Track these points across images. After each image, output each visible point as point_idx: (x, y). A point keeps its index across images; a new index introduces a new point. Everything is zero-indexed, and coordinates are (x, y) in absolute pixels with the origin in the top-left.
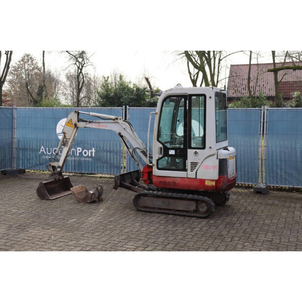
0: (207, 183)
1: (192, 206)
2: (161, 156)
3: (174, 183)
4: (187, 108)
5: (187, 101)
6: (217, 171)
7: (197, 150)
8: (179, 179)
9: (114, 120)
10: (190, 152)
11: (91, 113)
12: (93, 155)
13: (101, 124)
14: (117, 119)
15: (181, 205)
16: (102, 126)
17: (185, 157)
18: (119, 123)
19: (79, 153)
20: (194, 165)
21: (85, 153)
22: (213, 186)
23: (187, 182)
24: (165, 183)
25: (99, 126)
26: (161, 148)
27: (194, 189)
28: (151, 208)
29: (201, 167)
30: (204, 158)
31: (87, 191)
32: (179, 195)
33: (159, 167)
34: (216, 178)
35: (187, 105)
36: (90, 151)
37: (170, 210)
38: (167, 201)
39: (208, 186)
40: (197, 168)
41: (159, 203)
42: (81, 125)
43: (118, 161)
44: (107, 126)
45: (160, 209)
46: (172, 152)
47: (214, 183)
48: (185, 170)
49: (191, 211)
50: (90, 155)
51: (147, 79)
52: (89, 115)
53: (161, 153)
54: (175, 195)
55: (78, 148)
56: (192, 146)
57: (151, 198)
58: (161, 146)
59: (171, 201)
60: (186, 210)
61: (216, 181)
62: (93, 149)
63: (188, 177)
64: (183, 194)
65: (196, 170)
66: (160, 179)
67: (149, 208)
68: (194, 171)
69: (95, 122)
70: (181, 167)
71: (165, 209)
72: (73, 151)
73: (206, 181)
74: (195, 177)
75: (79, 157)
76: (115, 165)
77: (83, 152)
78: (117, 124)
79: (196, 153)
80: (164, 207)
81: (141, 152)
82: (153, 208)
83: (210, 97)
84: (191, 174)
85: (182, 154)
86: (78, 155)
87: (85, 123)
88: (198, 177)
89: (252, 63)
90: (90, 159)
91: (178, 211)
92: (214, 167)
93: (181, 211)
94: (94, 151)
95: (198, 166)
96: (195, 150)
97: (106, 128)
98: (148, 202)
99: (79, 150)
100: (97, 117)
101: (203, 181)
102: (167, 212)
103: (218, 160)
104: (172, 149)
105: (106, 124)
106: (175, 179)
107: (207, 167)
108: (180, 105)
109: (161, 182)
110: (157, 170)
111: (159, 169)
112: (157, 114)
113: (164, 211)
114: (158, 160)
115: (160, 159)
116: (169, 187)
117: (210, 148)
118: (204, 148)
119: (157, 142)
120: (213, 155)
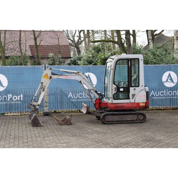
0: (141, 105)
1: (135, 117)
2: (115, 92)
3: (123, 106)
4: (130, 66)
5: (130, 62)
6: (145, 98)
7: (135, 88)
8: (126, 104)
9: (77, 73)
10: (131, 89)
11: (61, 70)
12: (22, 99)
13: (68, 76)
14: (79, 73)
15: (129, 118)
16: (69, 77)
18: (80, 75)
19: (10, 99)
20: (134, 95)
21: (15, 98)
22: (144, 106)
23: (130, 105)
25: (67, 77)
26: (116, 88)
28: (111, 122)
30: (139, 91)
32: (126, 113)
34: (145, 101)
35: (130, 64)
36: (19, 97)
37: (123, 121)
38: (121, 116)
40: (135, 97)
41: (116, 118)
42: (54, 77)
44: (72, 77)
46: (122, 90)
47: (144, 104)
48: (129, 98)
49: (134, 120)
50: (19, 99)
52: (59, 70)
53: (116, 90)
55: (9, 95)
56: (132, 86)
57: (112, 116)
58: (116, 87)
59: (124, 116)
60: (132, 120)
61: (145, 103)
62: (22, 95)
63: (131, 102)
65: (134, 98)
66: (115, 105)
68: (134, 99)
69: (64, 75)
70: (127, 97)
72: (5, 98)
73: (140, 104)
74: (134, 102)
75: (9, 101)
77: (13, 98)
78: (79, 76)
79: (135, 89)
80: (119, 120)
81: (95, 91)
82: (113, 121)
83: (141, 60)
84: (132, 101)
85: (127, 91)
86: (9, 100)
87: (57, 76)
88: (136, 102)
90: (19, 102)
91: (127, 121)
92: (144, 96)
94: (22, 96)
95: (136, 96)
97: (71, 78)
98: (110, 118)
99: (10, 96)
100: (65, 72)
101: (138, 104)
104: (122, 88)
105: (71, 76)
106: (123, 104)
107: (140, 96)
109: (115, 107)
110: (113, 100)
111: (114, 99)
112: (112, 69)
113: (119, 122)
114: (114, 95)
115: (115, 94)
116: (120, 109)
117: (142, 86)
118: (139, 86)
119: (113, 85)
120: (143, 90)
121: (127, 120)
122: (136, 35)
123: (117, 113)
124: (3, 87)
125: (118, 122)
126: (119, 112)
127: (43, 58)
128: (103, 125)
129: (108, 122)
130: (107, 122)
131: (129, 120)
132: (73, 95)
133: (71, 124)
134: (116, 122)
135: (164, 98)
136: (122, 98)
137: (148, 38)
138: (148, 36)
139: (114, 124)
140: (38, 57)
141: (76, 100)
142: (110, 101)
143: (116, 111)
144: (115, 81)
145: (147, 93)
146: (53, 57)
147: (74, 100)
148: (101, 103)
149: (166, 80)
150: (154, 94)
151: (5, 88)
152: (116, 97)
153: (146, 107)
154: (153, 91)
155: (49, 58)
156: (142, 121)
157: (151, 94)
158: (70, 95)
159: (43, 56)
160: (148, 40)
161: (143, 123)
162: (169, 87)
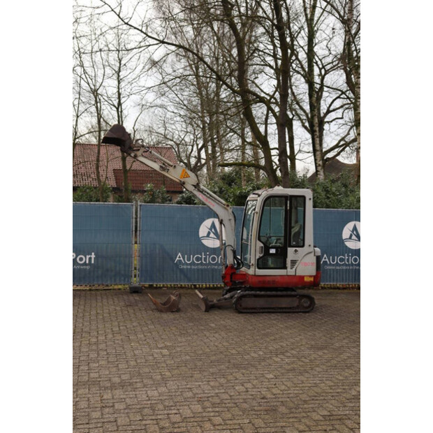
0: (306, 279)
1: (295, 302)
2: (261, 255)
3: (274, 281)
4: (288, 208)
5: (288, 202)
6: (314, 267)
7: (297, 249)
10: (290, 250)
15: (285, 303)
17: (285, 256)
20: (294, 262)
22: (311, 281)
23: (287, 280)
24: (264, 282)
26: (262, 247)
28: (252, 309)
29: (300, 265)
30: (303, 255)
32: (279, 293)
33: (260, 266)
34: (314, 273)
35: (288, 205)
37: (272, 308)
38: (269, 299)
39: (306, 282)
40: (296, 266)
41: (260, 303)
45: (262, 308)
46: (273, 251)
47: (312, 279)
48: (285, 267)
49: (294, 307)
53: (262, 252)
56: (292, 244)
57: (253, 299)
58: (262, 245)
59: (275, 299)
60: (289, 306)
61: (314, 277)
62: (93, 254)
63: (288, 274)
65: (295, 267)
68: (294, 269)
70: (282, 265)
73: (305, 277)
74: (294, 274)
79: (296, 251)
80: (267, 306)
83: (309, 199)
84: (290, 271)
85: (282, 253)
88: (297, 275)
90: (88, 267)
91: (281, 308)
92: (312, 264)
93: (285, 308)
94: (93, 256)
95: (297, 264)
96: (294, 249)
98: (250, 302)
101: (302, 278)
103: (315, 257)
104: (272, 248)
106: (275, 277)
107: (306, 264)
109: (260, 282)
110: (257, 270)
111: (259, 268)
112: (257, 213)
113: (266, 310)
114: (258, 260)
115: (260, 258)
116: (268, 286)
118: (303, 246)
119: (258, 241)
120: (311, 253)
121: (280, 306)
122: (297, 157)
123: (263, 293)
125: (264, 311)
126: (267, 291)
127: (135, 192)
128: (237, 315)
129: (246, 309)
130: (244, 309)
131: (284, 306)
132: (184, 258)
133: (178, 310)
134: (261, 311)
135: (344, 268)
136: (272, 266)
137: (316, 164)
138: (315, 160)
139: (256, 313)
140: (127, 189)
141: (189, 267)
142: (251, 272)
143: (261, 289)
144: (261, 235)
145: (318, 259)
146: (151, 190)
147: (185, 267)
148: (234, 273)
149: (348, 237)
150: (327, 260)
152: (262, 264)
153: (315, 284)
154: (325, 256)
155: (145, 191)
156: (307, 310)
157: (323, 260)
158: (179, 257)
159: (135, 189)
160: (316, 167)
161: (308, 312)
162: (354, 248)
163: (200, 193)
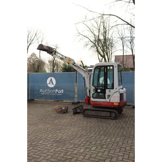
0: (115, 104)
1: (108, 114)
2: (94, 92)
3: (100, 104)
4: (106, 71)
5: (106, 68)
6: (119, 99)
7: (110, 90)
8: (102, 102)
10: (107, 91)
12: (63, 93)
15: (104, 114)
17: (105, 93)
19: (57, 92)
21: (59, 92)
22: (117, 105)
23: (106, 104)
24: (96, 104)
27: (109, 107)
28: (90, 115)
29: (112, 97)
30: (113, 93)
31: (61, 108)
32: (102, 109)
33: (93, 97)
34: (119, 101)
35: (106, 70)
36: (61, 91)
37: (99, 116)
38: (97, 112)
40: (110, 97)
41: (93, 113)
43: (73, 95)
45: (94, 115)
46: (99, 91)
47: (118, 104)
48: (105, 98)
49: (108, 116)
50: (61, 93)
51: (82, 62)
53: (94, 91)
54: (100, 109)
55: (56, 90)
56: (108, 88)
58: (94, 88)
59: (99, 112)
60: (106, 116)
63: (106, 101)
64: (104, 109)
65: (110, 98)
67: (89, 115)
68: (109, 99)
70: (103, 97)
71: (97, 116)
72: (54, 91)
74: (109, 101)
76: (72, 97)
77: (58, 92)
79: (110, 91)
80: (96, 115)
82: (91, 115)
83: (116, 67)
86: (56, 93)
88: (111, 102)
89: (124, 55)
92: (118, 97)
93: (103, 116)
94: (63, 91)
95: (111, 97)
96: (109, 90)
98: (88, 112)
99: (57, 90)
101: (113, 103)
102: (97, 117)
103: (119, 94)
104: (99, 89)
106: (101, 102)
107: (115, 97)
108: (101, 71)
112: (92, 74)
114: (93, 94)
116: (98, 106)
117: (116, 88)
118: (113, 89)
119: (92, 86)
120: (117, 92)
124: (53, 85)
151: (54, 85)
153: (119, 106)
156: (113, 118)
163: (75, 67)
